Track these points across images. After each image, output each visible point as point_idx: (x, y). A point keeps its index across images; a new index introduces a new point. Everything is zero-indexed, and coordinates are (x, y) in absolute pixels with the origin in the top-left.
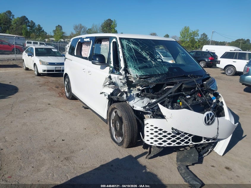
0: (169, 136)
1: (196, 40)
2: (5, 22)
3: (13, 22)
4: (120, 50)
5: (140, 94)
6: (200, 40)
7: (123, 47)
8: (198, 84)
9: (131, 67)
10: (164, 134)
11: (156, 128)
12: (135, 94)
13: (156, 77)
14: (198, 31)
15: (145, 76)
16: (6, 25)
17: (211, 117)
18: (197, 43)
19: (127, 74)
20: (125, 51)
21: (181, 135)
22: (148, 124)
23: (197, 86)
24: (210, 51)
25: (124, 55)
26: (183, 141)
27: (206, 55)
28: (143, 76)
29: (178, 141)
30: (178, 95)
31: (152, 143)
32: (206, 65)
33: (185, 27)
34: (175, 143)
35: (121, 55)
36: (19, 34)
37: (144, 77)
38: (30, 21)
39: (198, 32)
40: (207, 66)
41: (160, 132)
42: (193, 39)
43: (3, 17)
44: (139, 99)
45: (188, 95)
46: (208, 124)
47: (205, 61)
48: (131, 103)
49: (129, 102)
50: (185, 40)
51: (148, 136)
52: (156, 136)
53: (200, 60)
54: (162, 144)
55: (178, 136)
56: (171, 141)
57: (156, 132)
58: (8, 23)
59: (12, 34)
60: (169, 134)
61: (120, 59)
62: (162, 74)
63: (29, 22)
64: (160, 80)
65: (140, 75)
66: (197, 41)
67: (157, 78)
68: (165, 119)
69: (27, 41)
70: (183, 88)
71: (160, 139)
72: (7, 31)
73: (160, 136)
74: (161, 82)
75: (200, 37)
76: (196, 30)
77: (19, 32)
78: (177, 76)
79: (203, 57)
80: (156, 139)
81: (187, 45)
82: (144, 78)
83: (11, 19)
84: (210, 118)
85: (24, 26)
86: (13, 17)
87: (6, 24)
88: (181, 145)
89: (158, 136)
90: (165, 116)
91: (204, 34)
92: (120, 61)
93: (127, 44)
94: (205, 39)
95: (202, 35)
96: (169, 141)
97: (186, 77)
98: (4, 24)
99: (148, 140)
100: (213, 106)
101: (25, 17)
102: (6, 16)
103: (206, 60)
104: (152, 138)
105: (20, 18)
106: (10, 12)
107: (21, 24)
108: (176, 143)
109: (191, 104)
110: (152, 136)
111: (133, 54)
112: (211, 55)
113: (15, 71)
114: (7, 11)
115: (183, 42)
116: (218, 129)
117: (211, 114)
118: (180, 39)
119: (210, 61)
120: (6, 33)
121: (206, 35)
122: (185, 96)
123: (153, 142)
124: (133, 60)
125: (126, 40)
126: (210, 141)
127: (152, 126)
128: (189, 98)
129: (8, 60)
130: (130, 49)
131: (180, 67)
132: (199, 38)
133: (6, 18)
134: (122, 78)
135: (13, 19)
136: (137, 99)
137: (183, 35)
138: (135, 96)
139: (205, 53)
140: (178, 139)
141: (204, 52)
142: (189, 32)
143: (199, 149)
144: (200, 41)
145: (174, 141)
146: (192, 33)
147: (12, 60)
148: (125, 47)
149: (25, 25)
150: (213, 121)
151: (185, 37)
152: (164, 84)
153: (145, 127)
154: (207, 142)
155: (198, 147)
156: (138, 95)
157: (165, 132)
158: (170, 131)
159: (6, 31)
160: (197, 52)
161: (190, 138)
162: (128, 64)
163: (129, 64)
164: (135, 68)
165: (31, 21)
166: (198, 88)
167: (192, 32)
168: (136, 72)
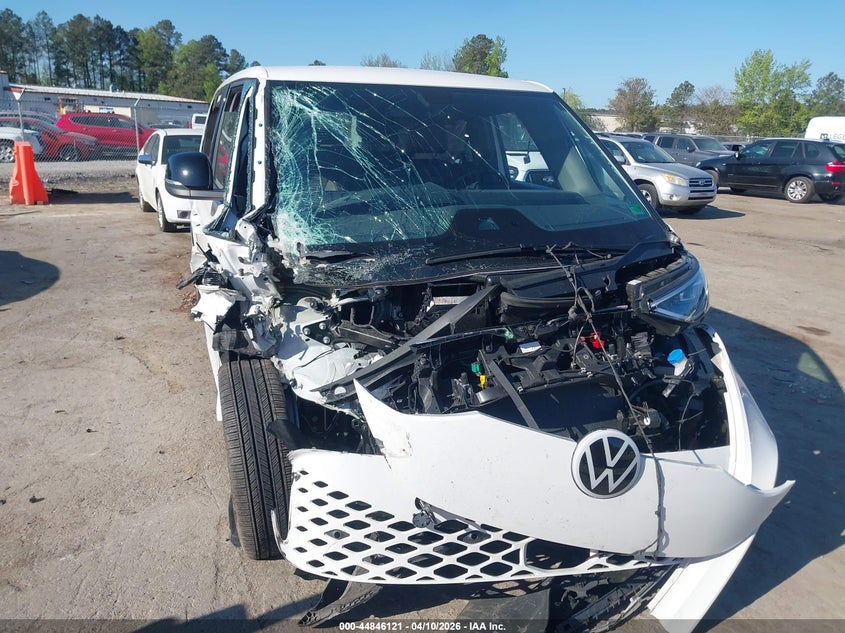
0: (402, 537)
1: (797, 99)
2: (155, 58)
3: (176, 57)
4: (260, 133)
5: (327, 330)
6: (815, 101)
7: (272, 120)
8: (582, 293)
9: (289, 206)
10: (377, 526)
11: (338, 495)
12: (301, 328)
13: (382, 256)
14: (807, 64)
15: (333, 247)
16: (156, 65)
17: (613, 457)
18: (805, 110)
19: (270, 237)
20: (282, 137)
21: (463, 532)
22: (304, 473)
23: (579, 300)
24: (833, 139)
25: (270, 155)
26: (473, 559)
27: (816, 153)
28: (325, 247)
29: (449, 560)
30: (476, 343)
31: (316, 564)
32: (812, 194)
33: (756, 53)
34: (429, 571)
35: (260, 154)
36: (195, 95)
37: (329, 253)
38: (228, 52)
39: (807, 72)
40: (820, 195)
41: (356, 515)
42: (787, 96)
43: (150, 42)
44: (324, 348)
45: (530, 340)
46: (602, 490)
47: (812, 178)
48: (291, 367)
49: (283, 361)
50: (756, 99)
51: (302, 529)
52: (338, 535)
53: (791, 172)
54: (364, 571)
55: (449, 538)
56: (410, 561)
57: (338, 514)
58: (163, 59)
59: (175, 96)
60: (402, 526)
61: (253, 173)
62: (413, 243)
63: (225, 55)
64: (401, 269)
65: (314, 242)
66: (802, 102)
67: (386, 260)
68: (381, 454)
69: (195, 116)
70: (504, 306)
71: (356, 547)
72: (161, 84)
73: (357, 536)
74: (408, 277)
75: (814, 88)
76: (799, 64)
77: (195, 88)
78: (491, 252)
79: (803, 162)
80: (335, 545)
81: (762, 118)
82: (330, 260)
83: (172, 48)
84: (611, 463)
85: (210, 68)
86: (177, 42)
87: (158, 62)
88: (460, 579)
89: (347, 535)
90: (382, 442)
91: (831, 77)
92: (253, 180)
93: (299, 106)
94: (833, 97)
95: (821, 81)
96: (400, 560)
97: (534, 254)
98: (153, 65)
99: (301, 550)
100: (669, 391)
101: (213, 38)
102: (157, 37)
103: (816, 175)
104: (318, 542)
105: (198, 43)
106: (167, 25)
107: (202, 62)
108: (437, 572)
109: (525, 389)
110: (318, 532)
111: (311, 151)
112: (837, 156)
113: (109, 213)
114: (160, 23)
115: (746, 107)
116: (660, 513)
117: (615, 443)
118: (736, 97)
119: (832, 179)
120: (157, 93)
121: (840, 80)
122: (512, 347)
123: (321, 559)
124: (305, 176)
125: (294, 92)
126: (631, 565)
127: (321, 484)
128: (532, 357)
129: (115, 177)
130: (301, 129)
131: (519, 209)
132: (810, 91)
133: (156, 43)
134: (248, 256)
135: (177, 47)
136: (315, 348)
137: (747, 84)
138: (304, 337)
139: (810, 148)
140: (451, 549)
141: (808, 143)
142: (772, 72)
143: (574, 594)
144: (815, 104)
145: (427, 561)
146: (783, 75)
147: (127, 176)
148: (284, 120)
149: (212, 65)
150: (627, 476)
151: (753, 90)
152: (423, 287)
153: (295, 486)
154: (613, 568)
155: (568, 589)
156: (315, 332)
157: (380, 516)
158: (406, 513)
159: (157, 86)
160: (780, 143)
161: (520, 546)
162: (281, 196)
163: (286, 192)
164: (303, 211)
165: (234, 51)
166: (579, 310)
167: (781, 70)
168: (299, 230)
